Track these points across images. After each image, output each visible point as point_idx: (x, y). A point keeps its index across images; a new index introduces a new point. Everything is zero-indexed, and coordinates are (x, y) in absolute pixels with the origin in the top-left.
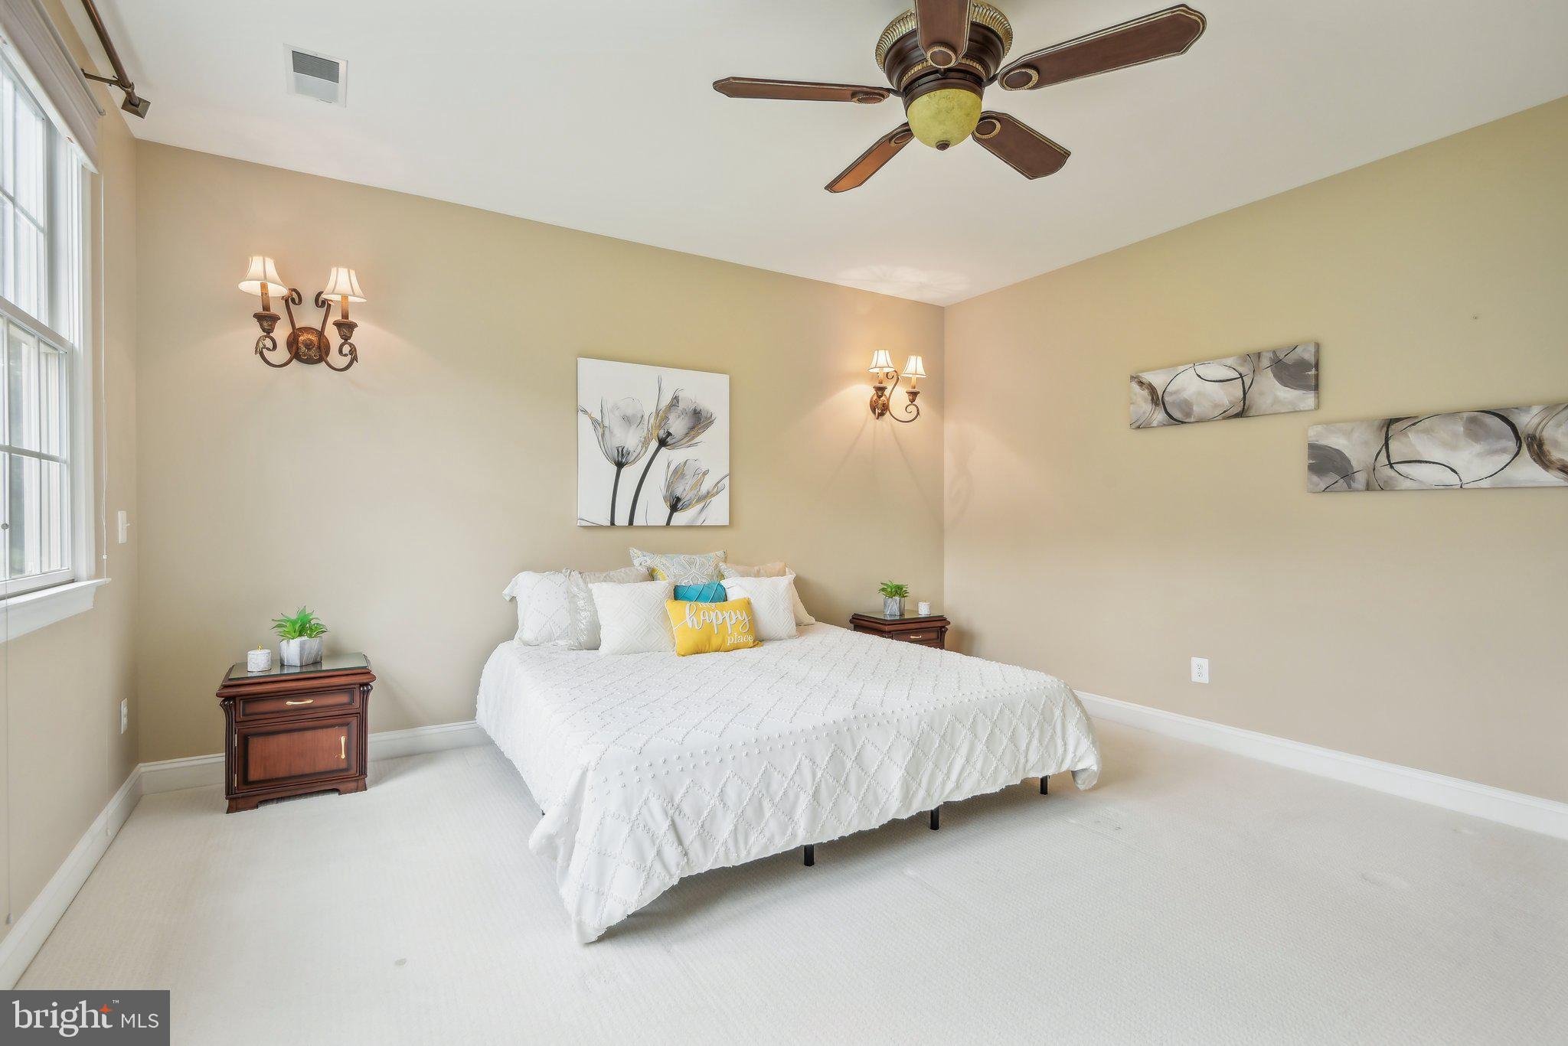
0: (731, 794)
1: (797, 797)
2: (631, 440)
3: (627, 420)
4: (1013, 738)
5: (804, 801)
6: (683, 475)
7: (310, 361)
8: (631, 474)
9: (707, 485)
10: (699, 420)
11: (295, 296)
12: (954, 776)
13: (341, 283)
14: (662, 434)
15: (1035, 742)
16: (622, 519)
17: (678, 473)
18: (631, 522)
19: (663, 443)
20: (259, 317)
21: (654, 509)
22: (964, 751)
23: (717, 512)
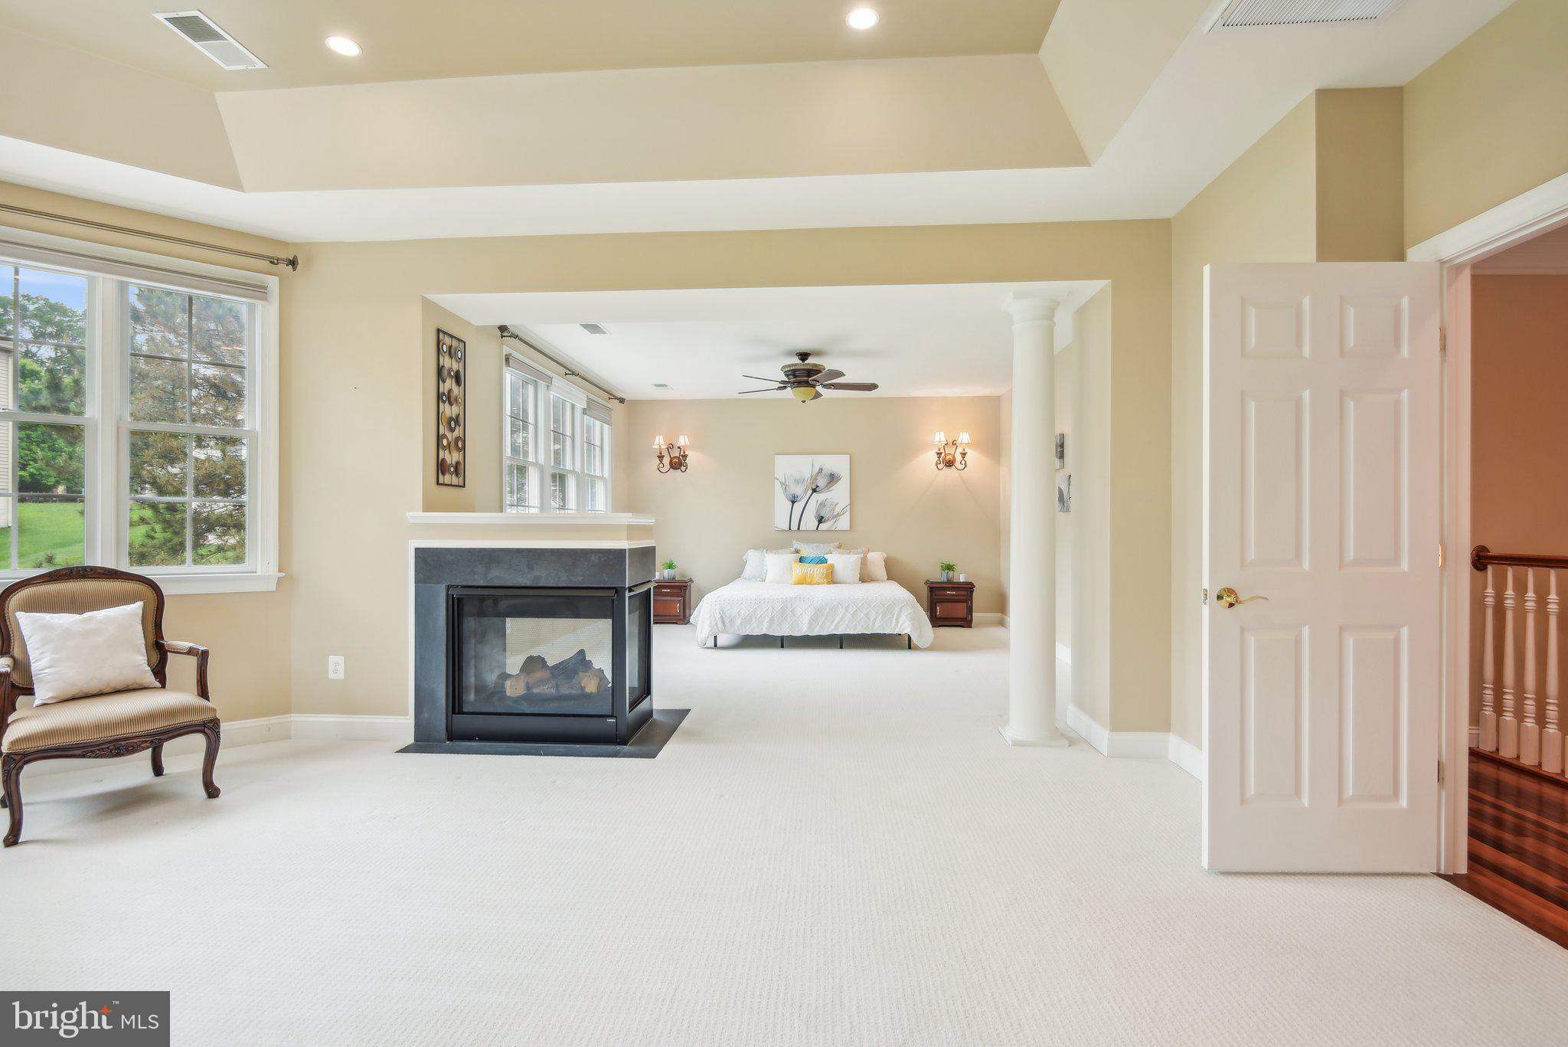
0: (742, 612)
1: (765, 618)
2: (798, 490)
3: (797, 481)
4: (867, 615)
5: (767, 619)
6: (825, 505)
7: (676, 469)
8: (798, 506)
9: (838, 510)
10: (833, 478)
11: (671, 446)
12: (834, 624)
13: (683, 441)
14: (814, 487)
15: (879, 619)
16: (794, 527)
17: (822, 505)
18: (799, 529)
19: (814, 491)
20: (659, 457)
21: (811, 522)
22: (840, 616)
23: (844, 523)
